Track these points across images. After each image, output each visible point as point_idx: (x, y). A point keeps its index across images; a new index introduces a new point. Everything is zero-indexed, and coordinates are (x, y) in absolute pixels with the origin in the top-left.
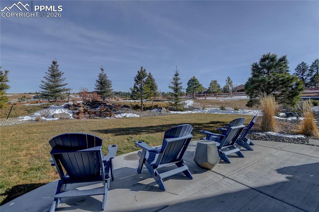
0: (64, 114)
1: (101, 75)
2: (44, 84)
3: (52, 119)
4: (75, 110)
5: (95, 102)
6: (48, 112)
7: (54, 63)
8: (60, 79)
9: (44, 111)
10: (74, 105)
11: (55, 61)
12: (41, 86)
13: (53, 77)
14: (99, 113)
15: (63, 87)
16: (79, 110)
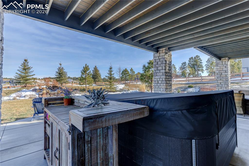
0: (32, 95)
1: (59, 68)
2: (17, 75)
3: (24, 98)
4: (40, 92)
5: (55, 87)
6: (21, 94)
7: (25, 60)
8: (30, 71)
9: (19, 93)
10: (39, 89)
11: (27, 59)
12: (15, 76)
13: (24, 70)
14: (57, 94)
15: (32, 77)
16: (43, 92)
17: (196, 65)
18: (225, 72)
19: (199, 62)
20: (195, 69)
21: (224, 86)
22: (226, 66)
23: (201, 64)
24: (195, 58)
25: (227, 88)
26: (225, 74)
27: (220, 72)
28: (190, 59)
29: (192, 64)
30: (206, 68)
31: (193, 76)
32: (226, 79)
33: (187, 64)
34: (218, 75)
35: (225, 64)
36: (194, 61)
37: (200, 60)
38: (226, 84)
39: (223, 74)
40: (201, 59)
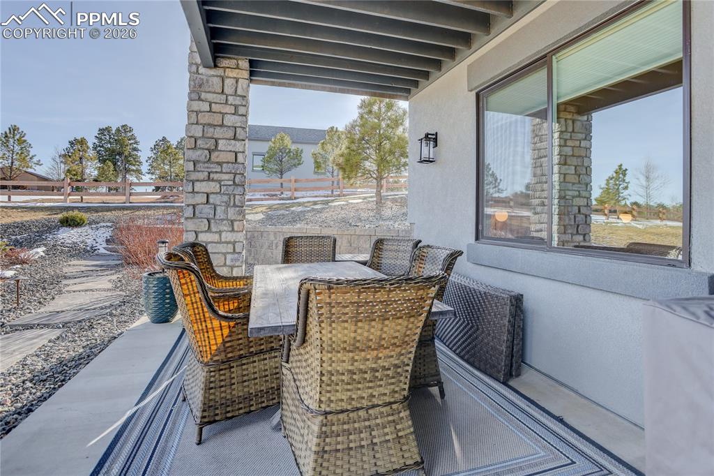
17: (120, 154)
18: (231, 134)
19: (131, 147)
20: (115, 164)
21: (226, 212)
22: (236, 107)
23: (136, 152)
24: (118, 130)
25: (236, 224)
26: (230, 148)
27: (209, 135)
28: (102, 131)
29: (106, 150)
30: (150, 168)
31: (110, 189)
32: (235, 174)
33: (91, 145)
34: (199, 152)
35: (235, 94)
36: (116, 140)
37: (132, 141)
38: (235, 205)
39: (222, 144)
40: (138, 139)
